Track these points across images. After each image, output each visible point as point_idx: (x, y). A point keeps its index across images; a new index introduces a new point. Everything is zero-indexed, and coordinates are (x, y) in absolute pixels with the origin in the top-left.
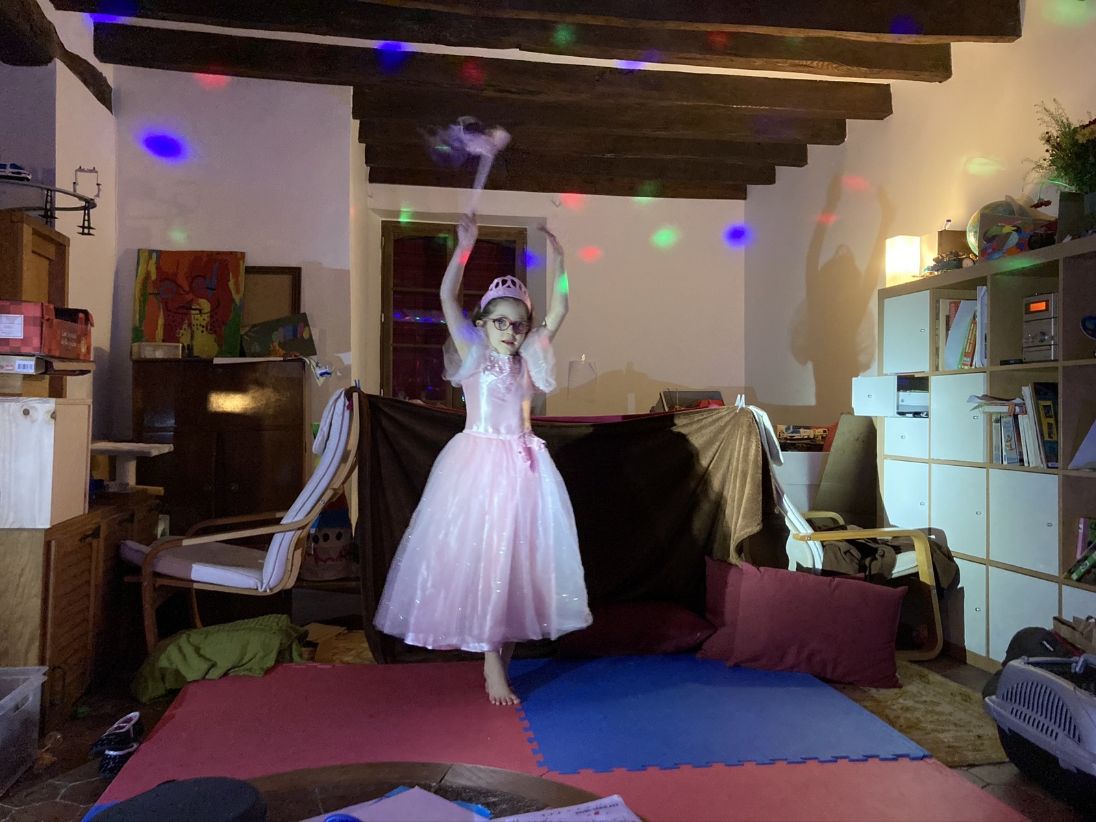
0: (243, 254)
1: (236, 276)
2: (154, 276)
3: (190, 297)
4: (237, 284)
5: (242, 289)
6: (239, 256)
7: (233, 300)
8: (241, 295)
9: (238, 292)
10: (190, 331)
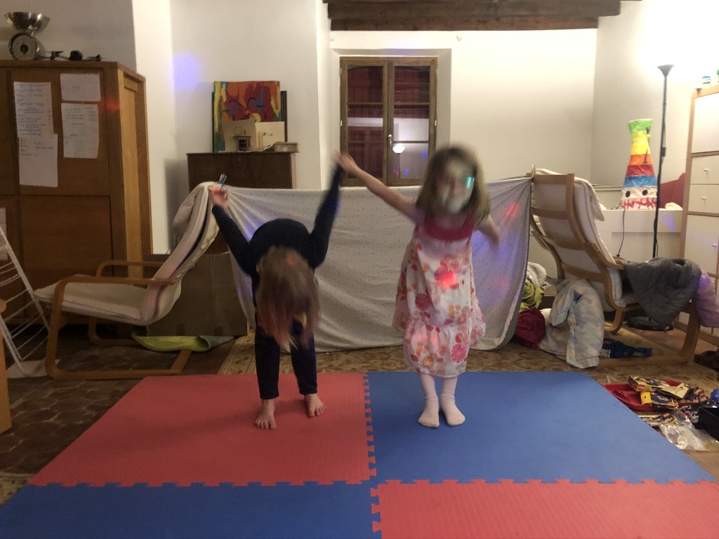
0: (278, 83)
1: (276, 99)
2: (225, 99)
3: (247, 112)
5: (279, 106)
6: (276, 84)
7: (274, 114)
8: (280, 109)
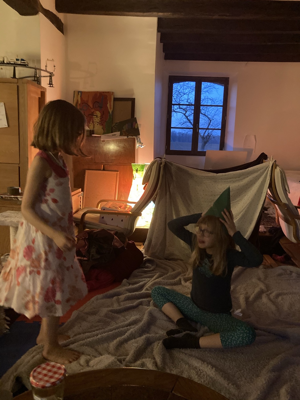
1: (110, 102)
2: (79, 102)
3: (93, 110)
4: (110, 105)
5: (112, 107)
6: (111, 93)
7: (109, 112)
8: (112, 109)
9: (111, 108)
10: (93, 124)
